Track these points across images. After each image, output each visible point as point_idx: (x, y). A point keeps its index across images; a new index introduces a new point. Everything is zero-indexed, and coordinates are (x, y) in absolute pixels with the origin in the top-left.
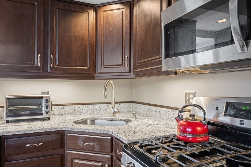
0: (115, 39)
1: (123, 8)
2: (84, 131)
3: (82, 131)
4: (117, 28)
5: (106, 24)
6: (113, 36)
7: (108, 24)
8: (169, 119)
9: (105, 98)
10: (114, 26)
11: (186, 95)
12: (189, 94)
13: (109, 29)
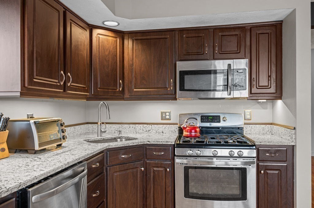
0: (110, 63)
1: (117, 38)
2: (126, 145)
3: (124, 146)
4: (112, 54)
5: (101, 48)
6: (109, 61)
7: (104, 48)
8: (146, 132)
9: (110, 119)
10: (110, 52)
11: (162, 113)
12: (165, 113)
13: (104, 53)
